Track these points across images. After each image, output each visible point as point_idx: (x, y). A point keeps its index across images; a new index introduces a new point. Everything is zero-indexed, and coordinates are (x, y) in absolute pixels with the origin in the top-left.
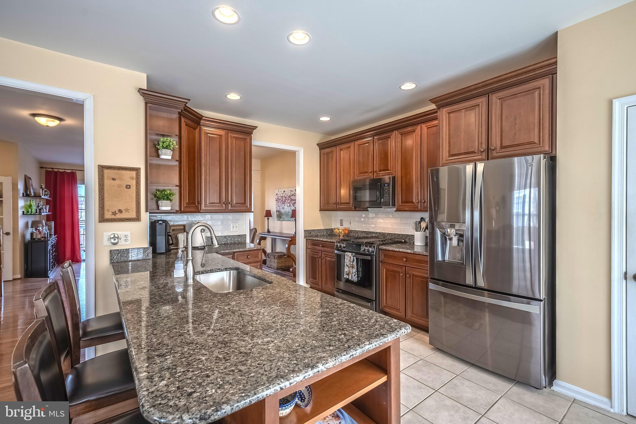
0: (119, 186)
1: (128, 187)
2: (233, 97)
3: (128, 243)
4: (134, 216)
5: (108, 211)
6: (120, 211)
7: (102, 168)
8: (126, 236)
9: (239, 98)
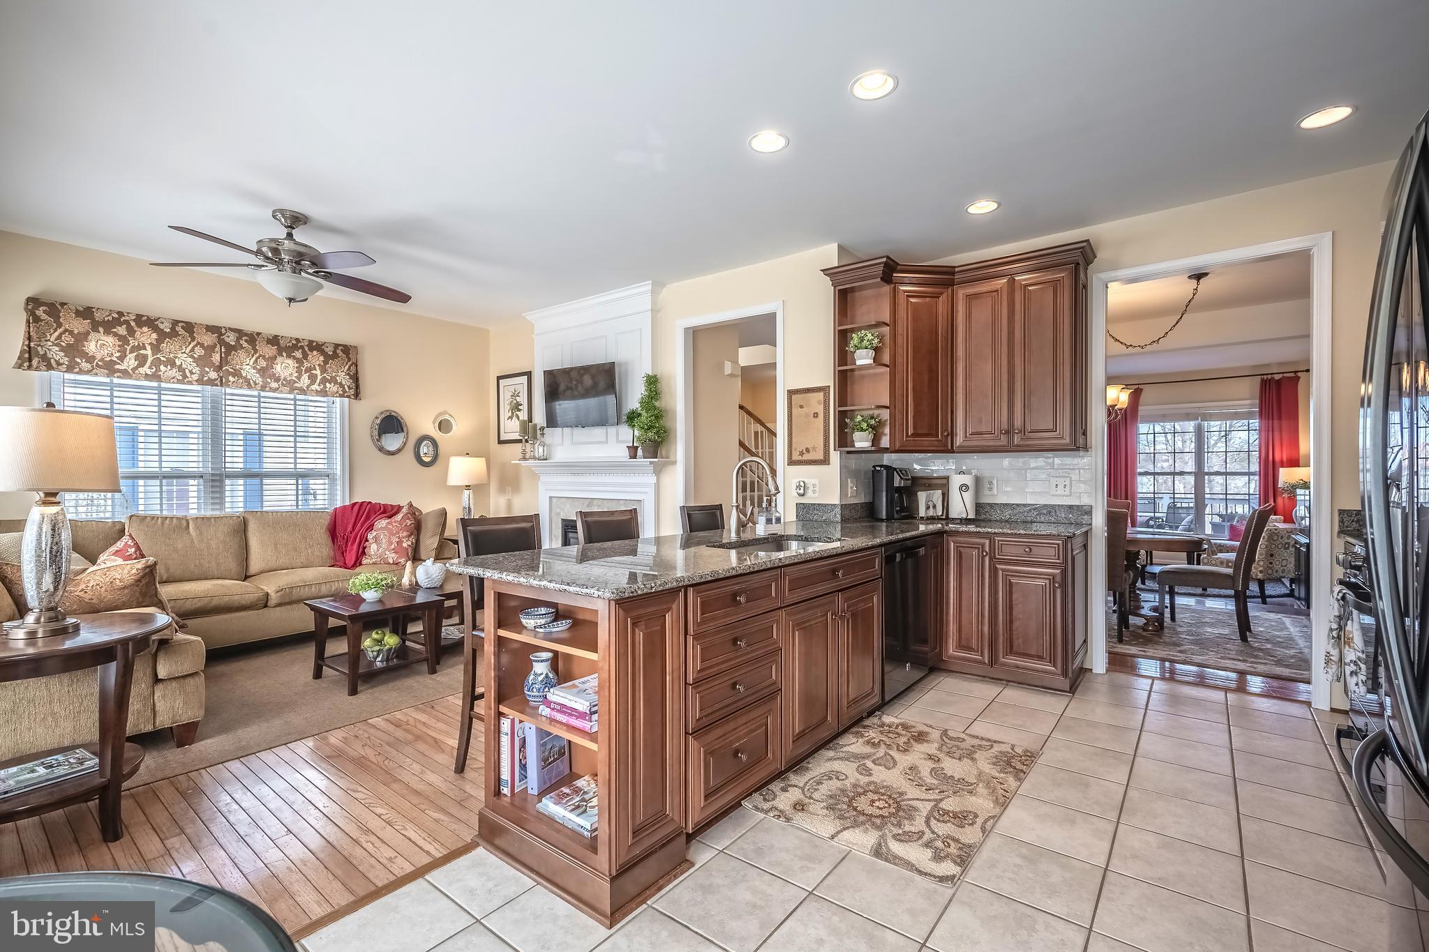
0: (807, 415)
1: (816, 415)
2: (983, 207)
3: (816, 495)
4: (820, 456)
5: (796, 449)
6: (808, 450)
7: (791, 393)
8: (814, 485)
9: (994, 206)
